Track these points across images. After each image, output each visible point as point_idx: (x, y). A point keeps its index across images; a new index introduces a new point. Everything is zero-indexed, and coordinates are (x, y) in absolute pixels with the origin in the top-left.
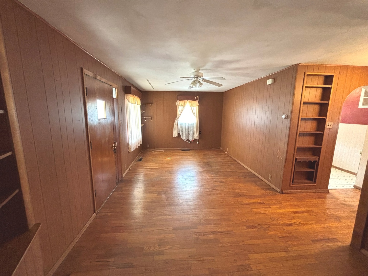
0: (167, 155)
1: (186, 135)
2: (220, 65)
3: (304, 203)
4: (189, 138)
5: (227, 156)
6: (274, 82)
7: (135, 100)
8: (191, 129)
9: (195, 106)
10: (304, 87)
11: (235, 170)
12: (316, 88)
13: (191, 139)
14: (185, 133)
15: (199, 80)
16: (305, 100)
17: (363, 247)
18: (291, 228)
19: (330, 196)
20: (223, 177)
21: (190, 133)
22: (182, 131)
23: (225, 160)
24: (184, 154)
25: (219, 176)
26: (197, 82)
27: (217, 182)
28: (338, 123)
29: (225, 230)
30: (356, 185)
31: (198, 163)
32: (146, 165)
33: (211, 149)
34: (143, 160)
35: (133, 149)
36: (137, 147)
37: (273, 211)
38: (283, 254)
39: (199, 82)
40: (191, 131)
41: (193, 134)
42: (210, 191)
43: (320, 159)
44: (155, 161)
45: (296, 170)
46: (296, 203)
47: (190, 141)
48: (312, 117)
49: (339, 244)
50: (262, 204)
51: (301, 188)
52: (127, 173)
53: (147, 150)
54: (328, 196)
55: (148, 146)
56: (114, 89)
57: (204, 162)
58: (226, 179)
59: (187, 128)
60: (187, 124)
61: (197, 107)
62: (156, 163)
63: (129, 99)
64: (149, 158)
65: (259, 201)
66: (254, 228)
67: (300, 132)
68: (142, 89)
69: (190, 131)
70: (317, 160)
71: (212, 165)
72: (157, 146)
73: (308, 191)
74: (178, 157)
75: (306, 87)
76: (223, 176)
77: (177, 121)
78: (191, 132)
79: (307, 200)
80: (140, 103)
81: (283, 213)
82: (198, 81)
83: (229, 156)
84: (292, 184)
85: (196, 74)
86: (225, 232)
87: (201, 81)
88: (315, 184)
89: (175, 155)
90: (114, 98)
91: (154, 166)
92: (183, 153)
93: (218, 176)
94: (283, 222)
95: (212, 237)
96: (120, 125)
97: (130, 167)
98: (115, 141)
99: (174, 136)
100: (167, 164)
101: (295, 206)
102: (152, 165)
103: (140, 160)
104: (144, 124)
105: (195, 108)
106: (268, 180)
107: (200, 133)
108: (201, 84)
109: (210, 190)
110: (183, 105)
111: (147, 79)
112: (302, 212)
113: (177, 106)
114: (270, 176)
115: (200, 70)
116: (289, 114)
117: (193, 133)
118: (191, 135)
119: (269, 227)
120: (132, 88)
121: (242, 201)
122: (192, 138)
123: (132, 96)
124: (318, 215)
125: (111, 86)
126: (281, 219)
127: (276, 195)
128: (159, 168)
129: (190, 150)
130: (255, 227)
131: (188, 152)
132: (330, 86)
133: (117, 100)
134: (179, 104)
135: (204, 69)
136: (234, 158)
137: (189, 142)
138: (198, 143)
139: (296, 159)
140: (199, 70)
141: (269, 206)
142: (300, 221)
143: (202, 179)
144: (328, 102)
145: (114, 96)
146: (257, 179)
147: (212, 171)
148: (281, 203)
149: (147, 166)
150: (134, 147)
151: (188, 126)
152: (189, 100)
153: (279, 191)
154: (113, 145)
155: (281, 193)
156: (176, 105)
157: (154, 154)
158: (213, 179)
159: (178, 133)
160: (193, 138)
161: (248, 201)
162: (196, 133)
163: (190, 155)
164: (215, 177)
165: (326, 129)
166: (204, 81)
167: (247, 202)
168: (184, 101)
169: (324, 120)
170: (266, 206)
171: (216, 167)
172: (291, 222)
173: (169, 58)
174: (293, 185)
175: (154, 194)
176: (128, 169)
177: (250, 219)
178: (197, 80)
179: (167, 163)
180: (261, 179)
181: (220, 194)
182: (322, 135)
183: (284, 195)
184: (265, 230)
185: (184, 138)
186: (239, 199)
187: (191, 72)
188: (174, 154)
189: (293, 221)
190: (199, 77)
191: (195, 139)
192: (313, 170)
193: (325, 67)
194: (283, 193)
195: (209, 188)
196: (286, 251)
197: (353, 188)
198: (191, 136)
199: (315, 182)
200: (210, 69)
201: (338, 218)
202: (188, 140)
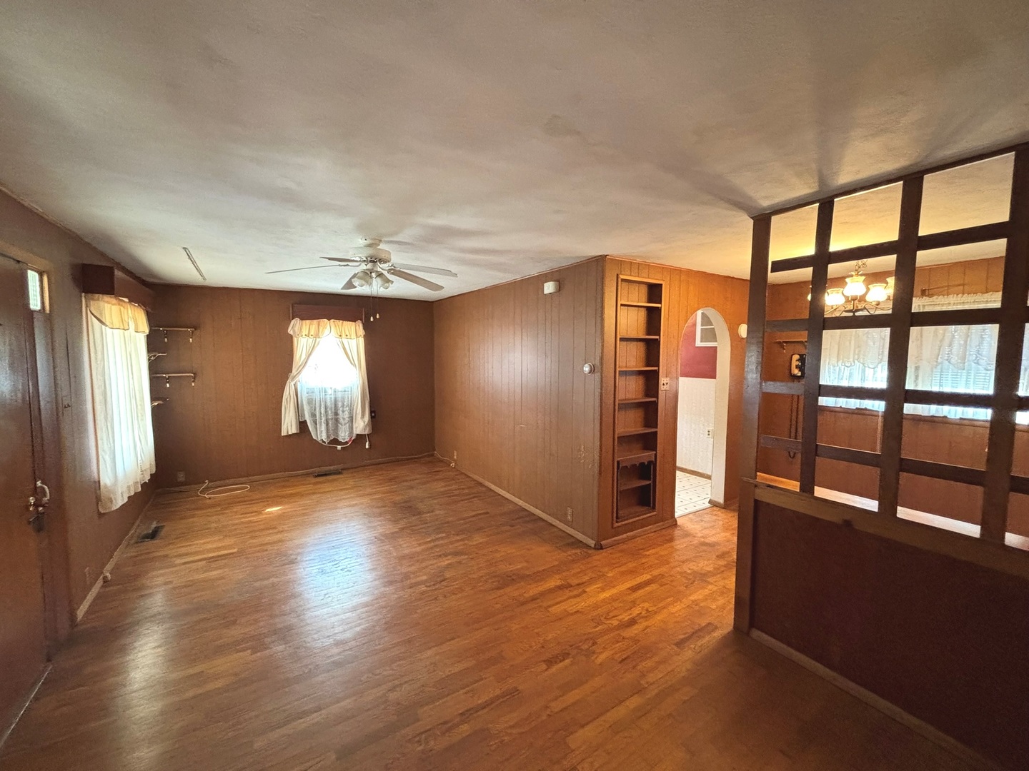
0: (261, 499)
1: (327, 425)
2: (438, 236)
3: (644, 561)
4: (340, 433)
5: (455, 473)
6: (560, 288)
7: (125, 317)
8: (343, 406)
9: (353, 336)
10: (619, 305)
11: (485, 511)
12: (637, 308)
13: (344, 436)
14: (323, 419)
15: (379, 270)
16: (623, 332)
17: (752, 624)
18: (636, 629)
19: (681, 532)
20: (458, 538)
21: (341, 416)
22: (313, 415)
23: (453, 487)
24: (327, 487)
25: (448, 537)
26: (373, 275)
27: (446, 555)
28: (677, 379)
29: (498, 692)
30: (712, 498)
31: (377, 510)
32: (184, 550)
33: (408, 459)
34: (163, 533)
35: (120, 501)
36: (140, 489)
37: (592, 601)
38: (634, 702)
39: (380, 275)
40: (343, 412)
41: (352, 422)
42: (431, 588)
43: (658, 454)
44: (217, 531)
45: (622, 488)
46: (631, 565)
47: (340, 443)
48: (637, 369)
49: (718, 634)
50: (567, 588)
51: (632, 527)
52: (99, 597)
53: (175, 492)
54: (677, 532)
55: (181, 477)
56: (32, 277)
57: (395, 504)
58: (466, 542)
59: (329, 404)
60: (329, 392)
61: (361, 341)
62: (226, 536)
63: (101, 314)
64: (191, 520)
65: (557, 584)
66: (564, 660)
67: (620, 402)
68: (153, 275)
69: (340, 412)
70: (653, 460)
71: (421, 506)
72: (223, 474)
73: (646, 531)
74: (306, 501)
75: (622, 305)
76: (458, 535)
77: (292, 383)
78: (344, 416)
79: (648, 553)
80: (145, 328)
81: (613, 599)
82: (377, 271)
83: (463, 473)
84: (617, 522)
85: (370, 252)
86: (498, 697)
87: (385, 273)
88: (655, 513)
89: (292, 495)
90: (33, 312)
91: (219, 549)
92: (320, 483)
93: (442, 538)
94: (617, 620)
95: (465, 729)
96: (60, 414)
97: (108, 574)
98: (39, 483)
99: (284, 433)
100: (271, 531)
101: (633, 572)
102: (208, 545)
103: (153, 535)
104: (164, 399)
105: (353, 343)
106: (566, 522)
107: (373, 415)
108: (388, 281)
109: (430, 586)
110: (312, 333)
111: (185, 248)
112: (647, 583)
113: (291, 336)
114: (570, 511)
115: (381, 241)
116: (597, 362)
117: (351, 419)
118: (345, 424)
119: (595, 643)
120: (118, 273)
121: (519, 595)
122: (347, 433)
123: (114, 301)
124: (672, 581)
125: (18, 262)
126: (611, 614)
127: (589, 556)
128: (241, 553)
129: (344, 472)
130: (565, 655)
131: (335, 480)
132: (659, 305)
133: (49, 318)
134: (301, 329)
135: (391, 242)
136: (475, 477)
137: (339, 447)
138: (367, 447)
139: (618, 462)
140: (377, 242)
141: (580, 590)
142: (646, 605)
143: (401, 558)
144: (657, 337)
145: (35, 304)
146: (542, 524)
147: (423, 526)
148: (604, 575)
149: (186, 554)
150: (125, 489)
151: (333, 397)
152: (332, 320)
153: (593, 546)
154: (32, 500)
155: (598, 549)
156: (290, 331)
157: (208, 501)
158: (432, 548)
159: (300, 422)
160: (351, 432)
161: (534, 590)
162: (359, 416)
163: (347, 489)
164: (437, 543)
165: (660, 392)
166: (392, 273)
167: (531, 593)
168: (315, 322)
169: (656, 373)
170: (575, 592)
171: (432, 512)
172: (631, 614)
173: (289, 198)
174: (619, 524)
175: (238, 651)
176: (100, 583)
177: (550, 636)
178: (375, 269)
179: (272, 525)
180: (550, 522)
181: (461, 590)
182: (655, 404)
183: (604, 553)
184: (589, 654)
185: (320, 434)
186: (512, 591)
187: (356, 246)
188: (288, 491)
189: (636, 611)
190: (381, 261)
191: (357, 435)
192: (648, 483)
193: (649, 267)
194: (602, 548)
195: (426, 581)
196: (639, 690)
197: (709, 505)
198: (344, 427)
199: (654, 508)
200: (409, 244)
201: (703, 577)
202: (335, 441)
